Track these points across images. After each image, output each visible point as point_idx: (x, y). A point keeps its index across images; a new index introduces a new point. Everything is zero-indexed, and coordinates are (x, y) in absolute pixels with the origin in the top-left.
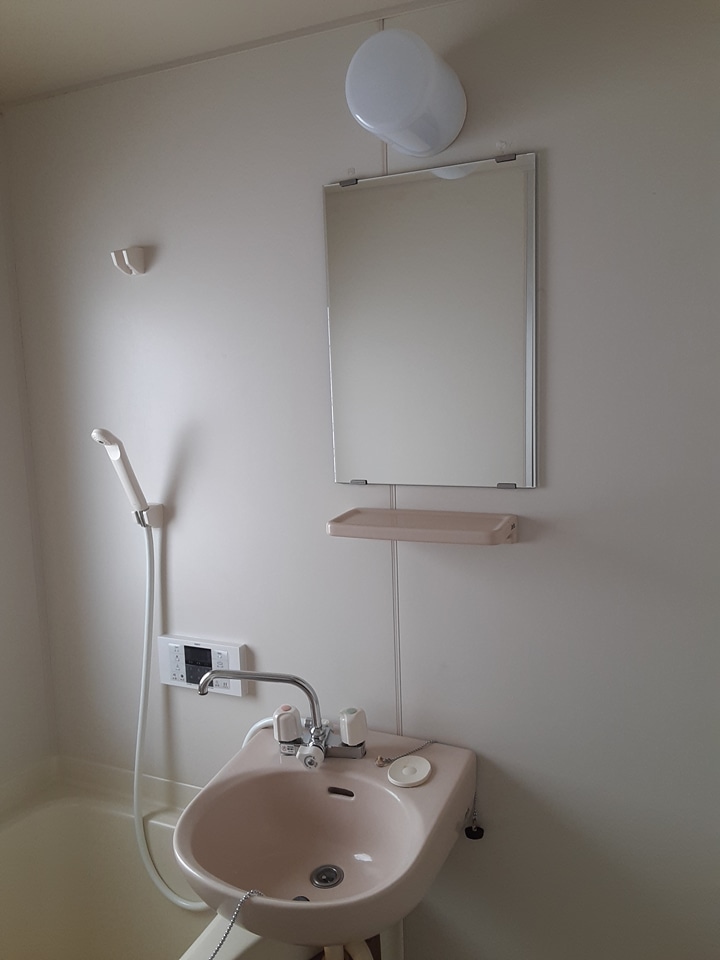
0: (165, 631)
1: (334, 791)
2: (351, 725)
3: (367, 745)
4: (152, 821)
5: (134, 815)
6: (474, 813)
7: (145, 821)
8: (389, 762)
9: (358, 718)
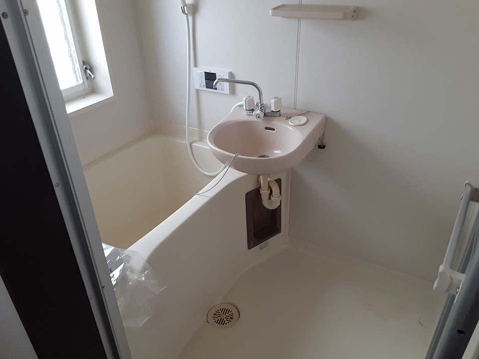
0: (196, 65)
1: (267, 128)
2: (275, 103)
3: (281, 112)
4: (193, 144)
5: (186, 142)
6: (322, 139)
7: (191, 144)
8: (290, 118)
9: (278, 101)
